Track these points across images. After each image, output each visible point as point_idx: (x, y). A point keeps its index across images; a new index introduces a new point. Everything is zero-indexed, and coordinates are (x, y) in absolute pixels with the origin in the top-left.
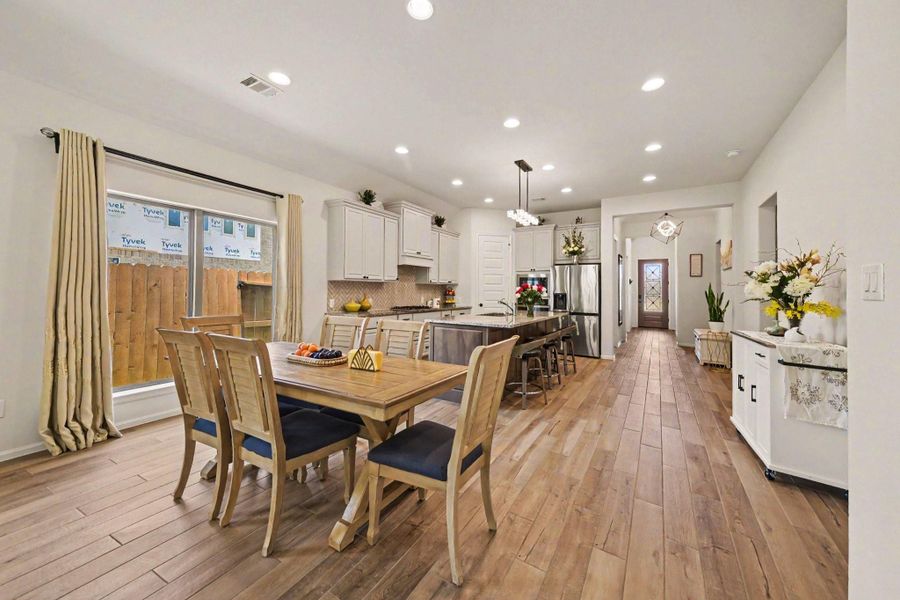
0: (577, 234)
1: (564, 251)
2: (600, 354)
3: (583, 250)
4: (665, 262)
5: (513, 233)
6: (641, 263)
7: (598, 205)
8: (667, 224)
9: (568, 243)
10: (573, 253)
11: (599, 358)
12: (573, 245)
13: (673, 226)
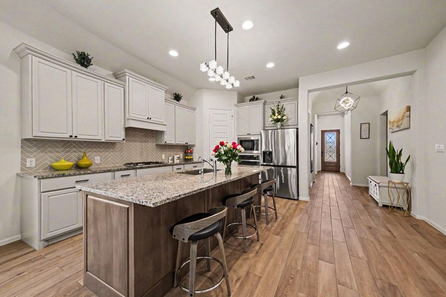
0: (280, 107)
1: (271, 119)
2: (298, 196)
3: (284, 118)
4: (338, 131)
5: (235, 107)
6: (323, 132)
7: (296, 86)
8: (348, 100)
9: (274, 114)
10: (277, 120)
11: (297, 200)
12: (277, 114)
13: (351, 101)
